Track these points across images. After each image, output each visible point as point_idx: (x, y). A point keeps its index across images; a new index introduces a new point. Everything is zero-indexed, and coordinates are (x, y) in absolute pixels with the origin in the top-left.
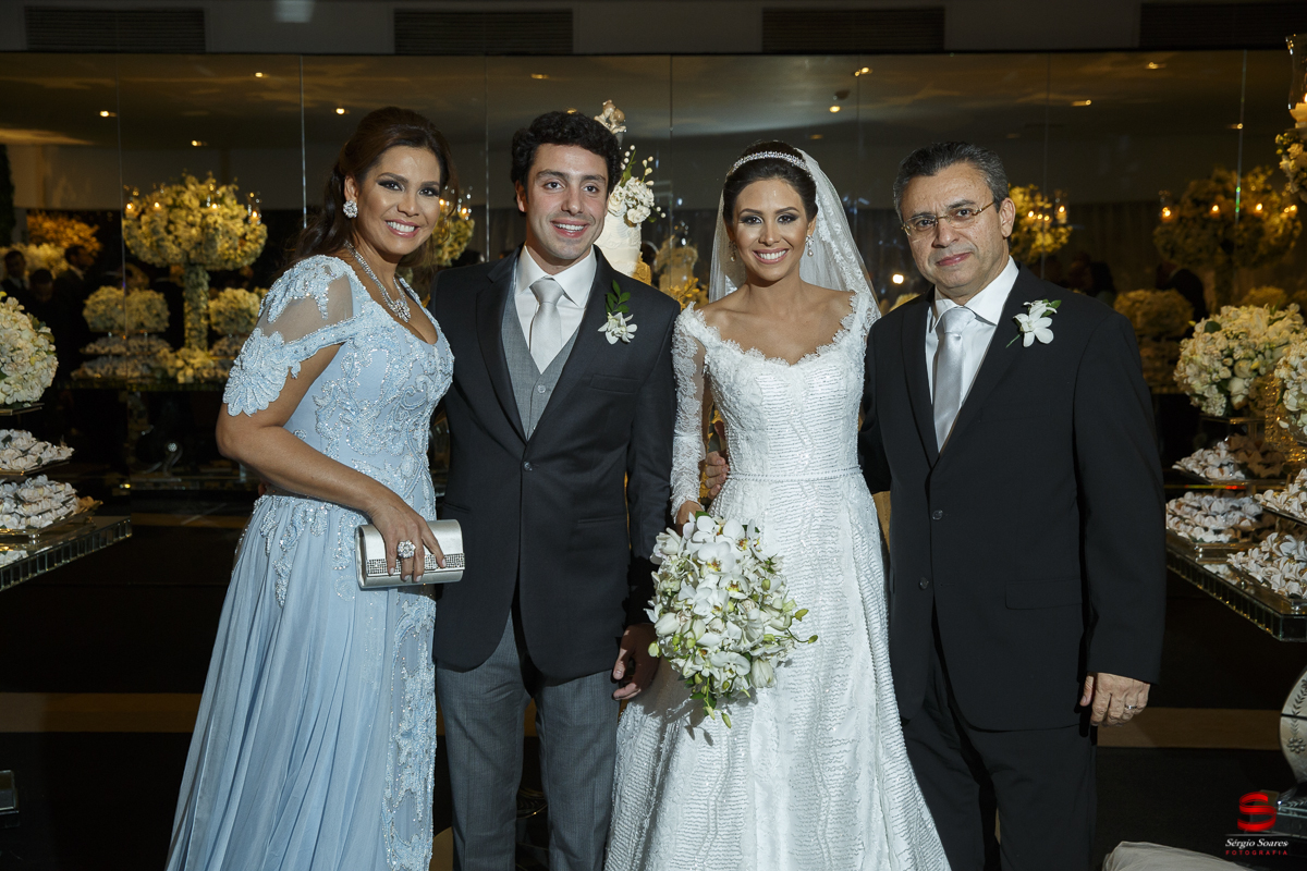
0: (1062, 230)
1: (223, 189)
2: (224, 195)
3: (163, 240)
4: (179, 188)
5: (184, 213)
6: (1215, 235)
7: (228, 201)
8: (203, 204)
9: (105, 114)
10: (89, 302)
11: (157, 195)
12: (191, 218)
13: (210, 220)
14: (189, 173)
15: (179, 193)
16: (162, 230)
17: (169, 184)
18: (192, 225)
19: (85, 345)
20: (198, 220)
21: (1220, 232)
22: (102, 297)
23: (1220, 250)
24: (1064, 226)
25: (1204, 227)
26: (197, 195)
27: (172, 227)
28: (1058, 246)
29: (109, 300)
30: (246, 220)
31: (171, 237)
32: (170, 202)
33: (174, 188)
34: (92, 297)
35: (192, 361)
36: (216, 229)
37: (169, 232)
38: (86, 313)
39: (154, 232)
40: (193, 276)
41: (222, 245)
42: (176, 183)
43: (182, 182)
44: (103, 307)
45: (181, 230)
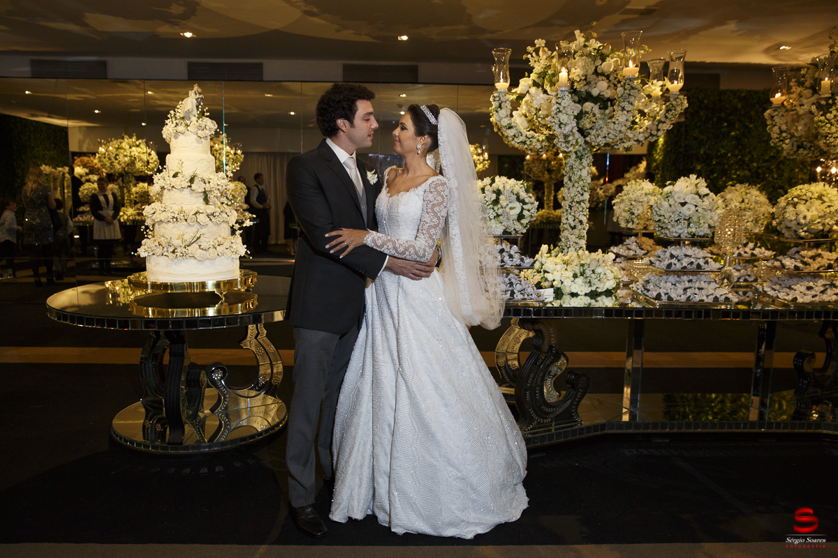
0: (486, 162)
1: (140, 141)
2: (140, 144)
3: (113, 162)
4: (121, 140)
5: (122, 151)
6: (544, 166)
7: (141, 146)
8: (130, 148)
9: (97, 111)
10: (81, 189)
11: (111, 143)
12: (125, 153)
13: (133, 154)
14: (126, 134)
15: (121, 143)
16: (113, 158)
17: (116, 139)
18: (126, 156)
19: (79, 207)
20: (128, 154)
21: (546, 165)
22: (86, 187)
23: (546, 172)
24: (487, 160)
25: (540, 163)
26: (128, 144)
27: (117, 157)
28: (484, 169)
29: (89, 188)
30: (150, 154)
31: (117, 161)
32: (117, 146)
33: (119, 140)
34: (82, 187)
35: (127, 213)
36: (135, 158)
37: (116, 159)
38: (80, 194)
39: (110, 159)
40: (127, 178)
41: (139, 165)
42: (120, 138)
43: (123, 138)
44: (86, 191)
45: (121, 158)
